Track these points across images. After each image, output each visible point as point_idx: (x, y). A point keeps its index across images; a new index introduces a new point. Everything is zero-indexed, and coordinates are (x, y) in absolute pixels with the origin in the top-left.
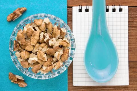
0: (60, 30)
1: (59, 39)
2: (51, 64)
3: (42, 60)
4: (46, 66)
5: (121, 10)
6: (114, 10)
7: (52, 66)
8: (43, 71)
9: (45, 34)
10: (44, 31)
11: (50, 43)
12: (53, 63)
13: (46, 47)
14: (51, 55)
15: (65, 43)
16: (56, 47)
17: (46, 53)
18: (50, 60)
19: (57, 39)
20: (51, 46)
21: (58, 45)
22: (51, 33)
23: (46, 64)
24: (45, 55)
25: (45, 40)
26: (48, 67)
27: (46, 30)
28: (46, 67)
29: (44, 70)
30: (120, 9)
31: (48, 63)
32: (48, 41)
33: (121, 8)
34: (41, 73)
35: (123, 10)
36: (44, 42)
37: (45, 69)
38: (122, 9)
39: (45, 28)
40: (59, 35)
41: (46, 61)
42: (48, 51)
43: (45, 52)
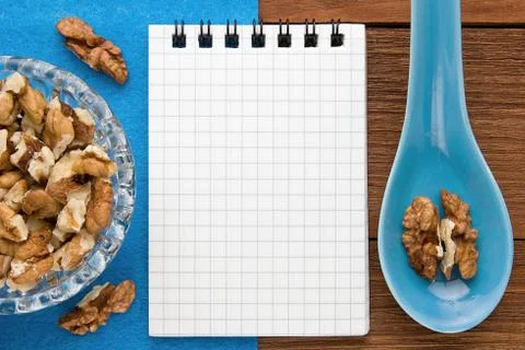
0: (74, 115)
1: (72, 152)
2: (44, 253)
3: (9, 236)
4: (25, 260)
5: (337, 40)
6: (311, 41)
7: (49, 259)
8: (14, 279)
9: (16, 137)
10: (6, 123)
11: (34, 168)
12: (51, 249)
13: (19, 185)
14: (44, 214)
15: (93, 161)
16: (58, 184)
17: (20, 212)
18: (41, 236)
19: (64, 153)
20: (37, 179)
21: (68, 174)
22: (39, 129)
23: (22, 251)
24: (19, 217)
25: (15, 159)
26: (32, 263)
27: (19, 121)
28: (26, 264)
29: (15, 275)
30: (333, 35)
31: (33, 248)
32: (25, 161)
33: (340, 32)
34: (10, 291)
35: (346, 41)
36: (14, 169)
37: (19, 273)
38: (342, 36)
39: (11, 113)
40: (67, 138)
41: (24, 242)
42: (28, 200)
43: (19, 205)
